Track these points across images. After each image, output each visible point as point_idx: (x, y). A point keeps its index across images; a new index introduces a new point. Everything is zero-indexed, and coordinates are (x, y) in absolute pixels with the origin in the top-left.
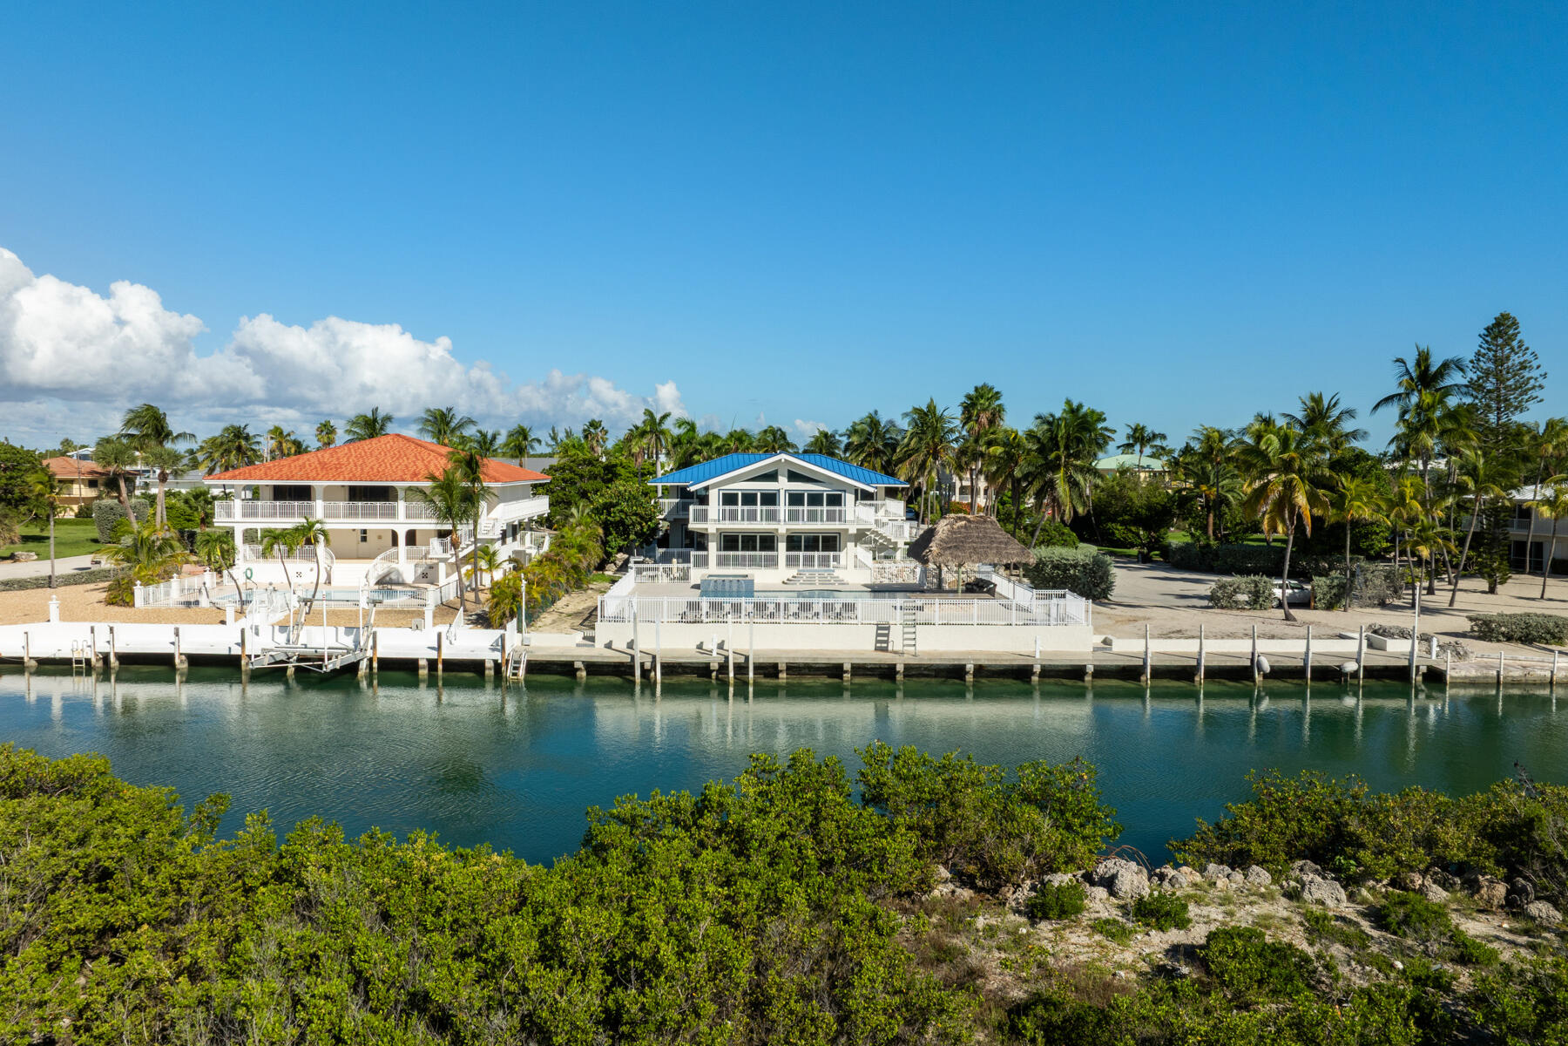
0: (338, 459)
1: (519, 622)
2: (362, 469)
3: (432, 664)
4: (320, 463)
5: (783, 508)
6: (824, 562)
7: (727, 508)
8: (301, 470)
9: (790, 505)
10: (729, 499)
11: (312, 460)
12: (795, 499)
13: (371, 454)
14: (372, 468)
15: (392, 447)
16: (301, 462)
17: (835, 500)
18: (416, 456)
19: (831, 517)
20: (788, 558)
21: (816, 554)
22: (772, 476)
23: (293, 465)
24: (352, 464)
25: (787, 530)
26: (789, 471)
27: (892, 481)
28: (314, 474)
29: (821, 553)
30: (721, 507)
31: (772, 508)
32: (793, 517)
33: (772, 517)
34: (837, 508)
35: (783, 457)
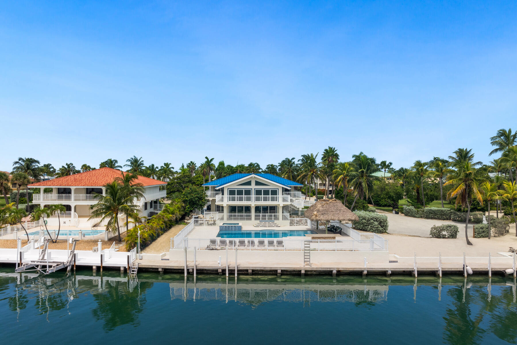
0: (82, 177)
1: (137, 248)
2: (89, 182)
3: (98, 268)
4: (74, 179)
5: (253, 196)
6: (270, 217)
7: (231, 196)
8: (66, 182)
9: (256, 195)
10: (232, 192)
11: (72, 178)
12: (258, 192)
13: (95, 175)
14: (93, 181)
15: (103, 172)
16: (67, 178)
17: (274, 192)
18: (111, 176)
19: (273, 199)
20: (256, 216)
21: (267, 214)
22: (249, 183)
23: (64, 180)
24: (86, 180)
25: (255, 205)
26: (256, 181)
27: (297, 184)
28: (71, 183)
29: (269, 214)
30: (229, 196)
31: (249, 196)
32: (257, 199)
33: (249, 199)
34: (275, 196)
35: (253, 175)
